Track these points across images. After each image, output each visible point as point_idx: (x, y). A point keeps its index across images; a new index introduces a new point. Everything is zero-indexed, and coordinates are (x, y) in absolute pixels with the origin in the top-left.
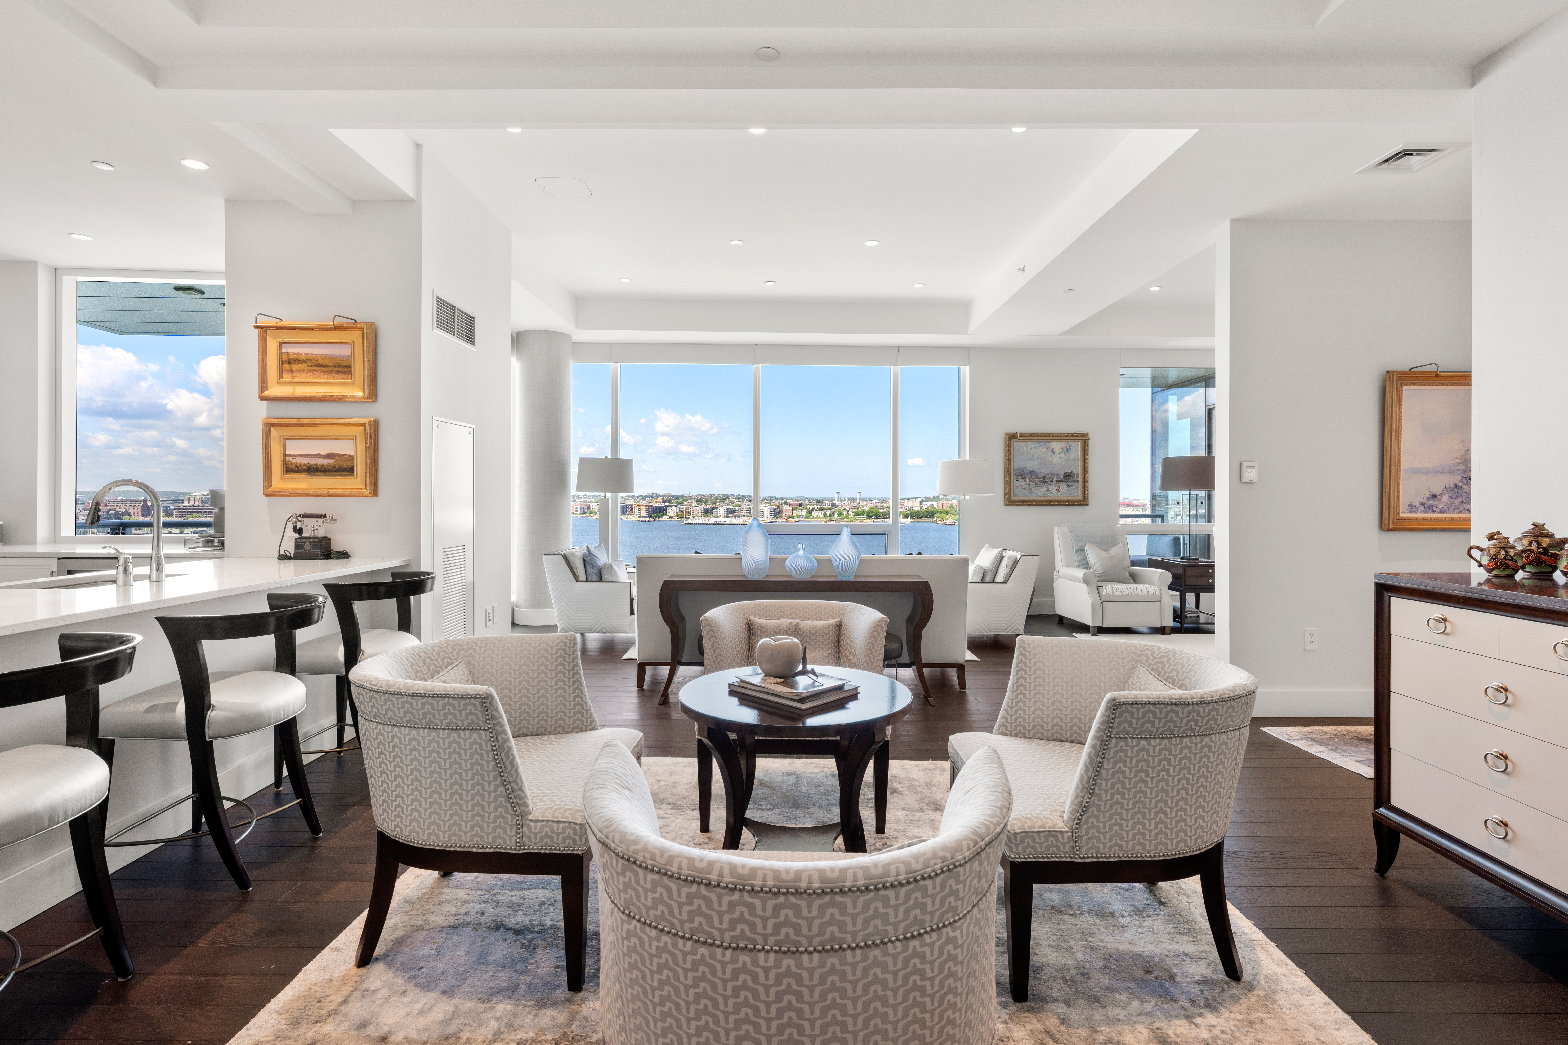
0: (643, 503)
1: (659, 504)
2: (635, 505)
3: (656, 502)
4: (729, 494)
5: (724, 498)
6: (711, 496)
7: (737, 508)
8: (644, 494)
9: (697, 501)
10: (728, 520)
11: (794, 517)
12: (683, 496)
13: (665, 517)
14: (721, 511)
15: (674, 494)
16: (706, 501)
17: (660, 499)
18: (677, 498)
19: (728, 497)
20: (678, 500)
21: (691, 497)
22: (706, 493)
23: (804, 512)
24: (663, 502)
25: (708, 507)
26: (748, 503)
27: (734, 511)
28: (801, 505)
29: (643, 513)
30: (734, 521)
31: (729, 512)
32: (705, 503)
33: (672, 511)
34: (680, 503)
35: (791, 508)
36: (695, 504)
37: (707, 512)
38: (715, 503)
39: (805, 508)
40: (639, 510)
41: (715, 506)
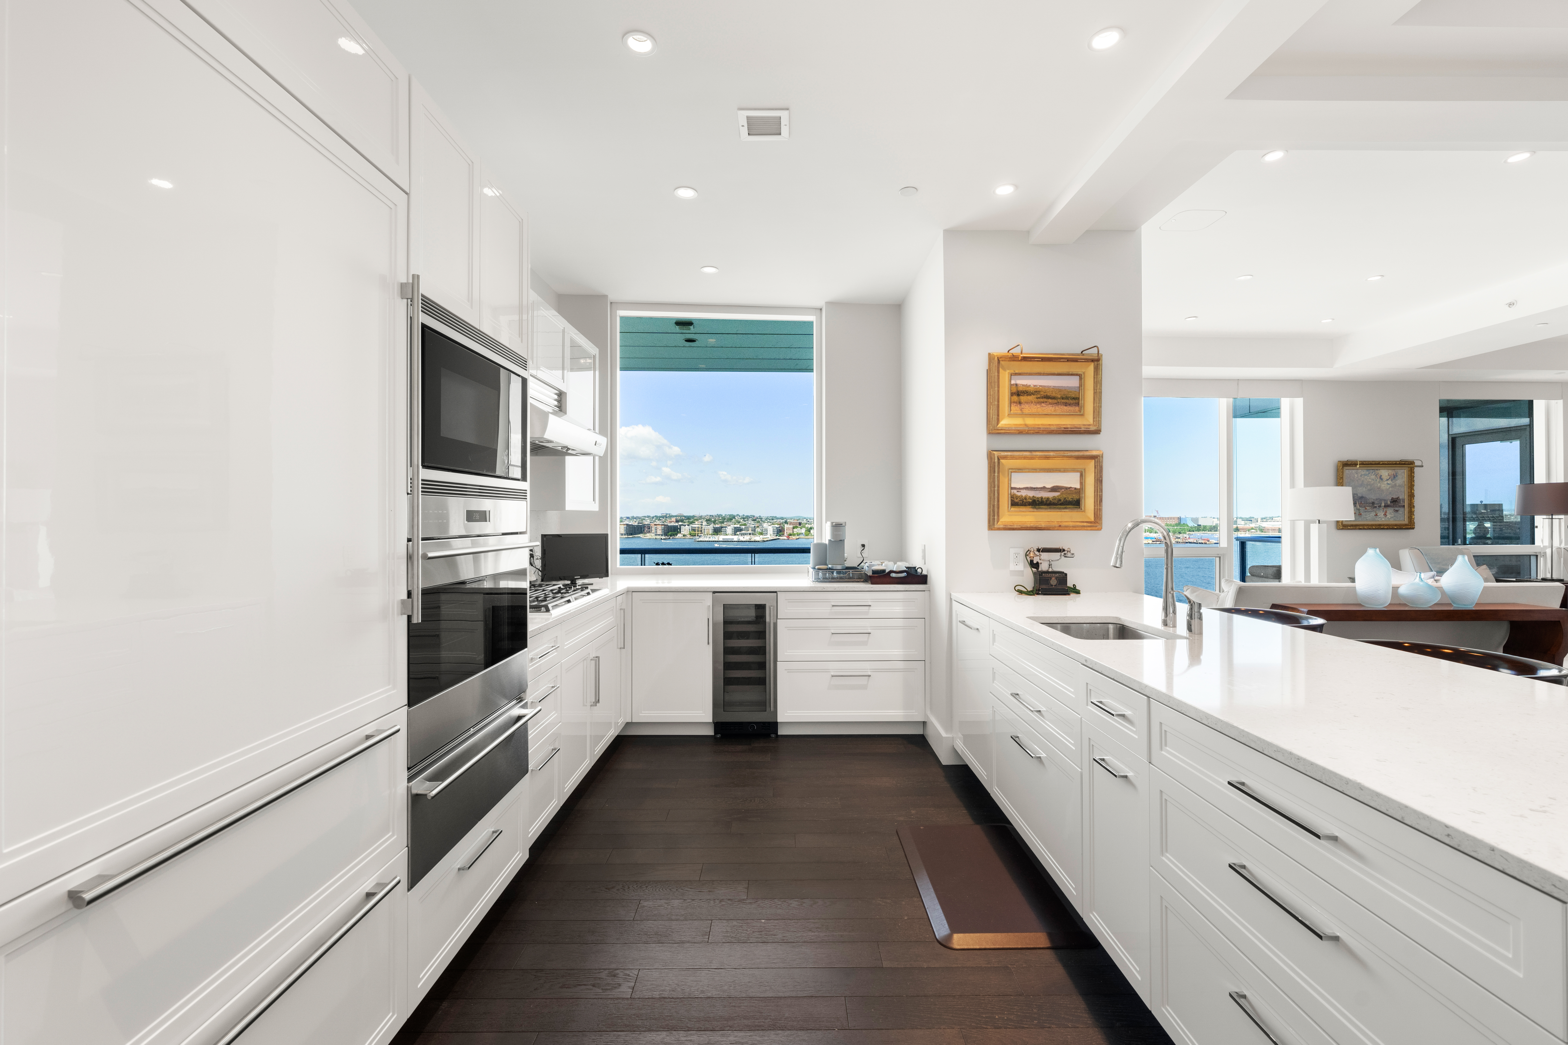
0: (658, 522)
1: (673, 524)
2: (652, 525)
3: (671, 522)
4: (735, 514)
5: (731, 518)
6: (719, 516)
7: (743, 527)
8: (659, 515)
9: (707, 521)
10: (735, 538)
11: (794, 535)
12: (693, 517)
13: (679, 535)
14: (729, 530)
15: (685, 515)
16: (715, 521)
17: (674, 519)
18: (688, 518)
19: (734, 517)
20: (690, 519)
21: (701, 517)
22: (714, 513)
23: (803, 531)
24: (677, 521)
25: (717, 526)
26: (753, 522)
27: (741, 530)
28: (800, 524)
29: (659, 532)
30: (741, 538)
31: (736, 531)
32: (714, 522)
33: (685, 530)
34: (692, 523)
35: (791, 526)
36: (705, 523)
37: (717, 531)
38: (723, 523)
39: (805, 527)
40: (656, 529)
41: (723, 525)
